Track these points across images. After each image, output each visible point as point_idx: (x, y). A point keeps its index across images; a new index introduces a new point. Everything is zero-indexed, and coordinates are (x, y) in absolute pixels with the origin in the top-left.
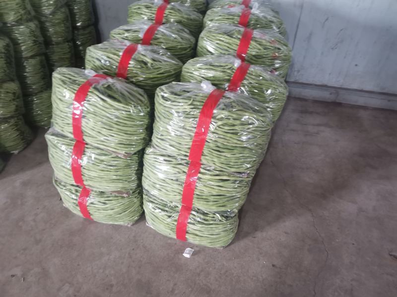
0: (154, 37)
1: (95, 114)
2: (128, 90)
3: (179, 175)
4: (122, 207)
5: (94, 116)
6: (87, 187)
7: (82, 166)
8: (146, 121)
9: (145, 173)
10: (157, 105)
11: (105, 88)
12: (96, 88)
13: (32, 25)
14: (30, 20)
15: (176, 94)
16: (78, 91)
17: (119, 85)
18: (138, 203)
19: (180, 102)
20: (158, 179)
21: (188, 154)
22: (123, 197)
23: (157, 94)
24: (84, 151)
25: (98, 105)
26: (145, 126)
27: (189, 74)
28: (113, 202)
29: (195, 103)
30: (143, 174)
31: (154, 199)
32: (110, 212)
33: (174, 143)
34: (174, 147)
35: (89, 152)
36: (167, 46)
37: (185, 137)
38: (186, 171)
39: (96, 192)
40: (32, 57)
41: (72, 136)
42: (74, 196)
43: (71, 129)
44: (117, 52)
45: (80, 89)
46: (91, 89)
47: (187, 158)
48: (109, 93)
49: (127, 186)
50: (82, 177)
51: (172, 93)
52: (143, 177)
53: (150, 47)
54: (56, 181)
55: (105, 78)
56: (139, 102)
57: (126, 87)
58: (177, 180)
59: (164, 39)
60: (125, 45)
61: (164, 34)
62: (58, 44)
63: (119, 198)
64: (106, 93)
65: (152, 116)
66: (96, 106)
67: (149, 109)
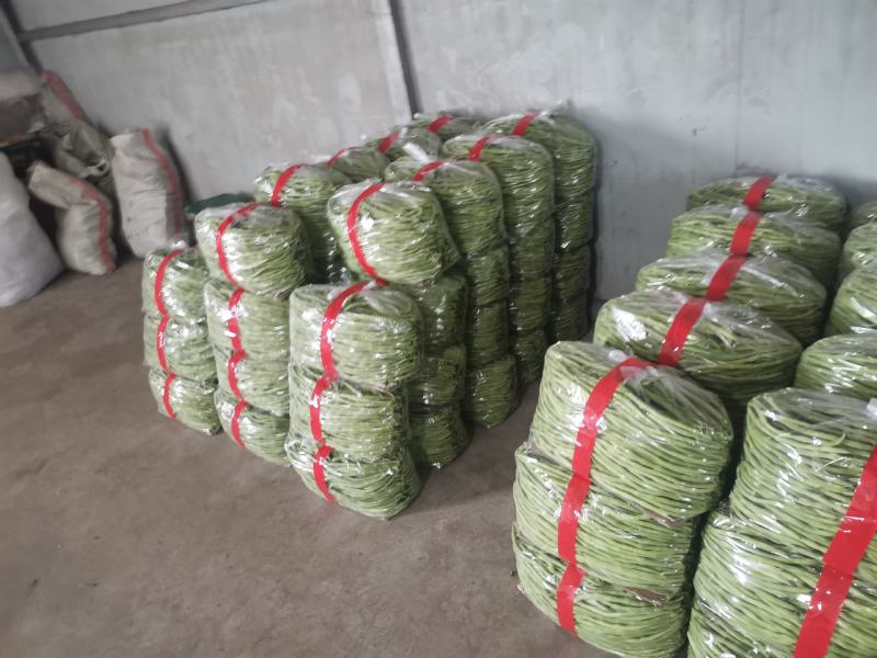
0: (732, 284)
1: (622, 433)
2: (690, 395)
3: (794, 590)
4: (646, 625)
5: (619, 437)
6: (579, 566)
7: (578, 526)
8: (723, 460)
9: (704, 564)
10: (750, 432)
11: (645, 387)
12: (628, 387)
13: (500, 253)
14: (497, 247)
15: (802, 419)
16: (595, 388)
17: (670, 382)
18: (677, 626)
19: (811, 437)
20: (738, 586)
21: (824, 550)
22: (650, 606)
23: (753, 410)
24: (587, 497)
25: (631, 419)
26: (720, 470)
27: (820, 370)
28: (627, 609)
29: (851, 444)
30: (700, 565)
31: (721, 628)
32: (619, 629)
33: (787, 519)
34: (787, 527)
35: (595, 499)
36: (762, 305)
37: (819, 512)
38: (813, 585)
39: (593, 579)
40: (489, 305)
41: (569, 465)
42: (549, 578)
43: (570, 453)
44: (662, 316)
45: (599, 385)
46: (621, 388)
47: (820, 558)
48: (653, 398)
49: (662, 583)
50: (576, 545)
51: (794, 415)
52: (698, 573)
53: (727, 308)
54: (517, 538)
55: (644, 368)
56: (713, 422)
57: (684, 387)
58: (786, 600)
59: (755, 289)
60: (677, 303)
61: (754, 280)
62: (529, 280)
63: (642, 604)
64: (647, 396)
65: (736, 452)
66: (628, 421)
67: (731, 438)
